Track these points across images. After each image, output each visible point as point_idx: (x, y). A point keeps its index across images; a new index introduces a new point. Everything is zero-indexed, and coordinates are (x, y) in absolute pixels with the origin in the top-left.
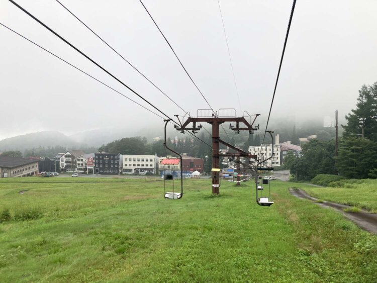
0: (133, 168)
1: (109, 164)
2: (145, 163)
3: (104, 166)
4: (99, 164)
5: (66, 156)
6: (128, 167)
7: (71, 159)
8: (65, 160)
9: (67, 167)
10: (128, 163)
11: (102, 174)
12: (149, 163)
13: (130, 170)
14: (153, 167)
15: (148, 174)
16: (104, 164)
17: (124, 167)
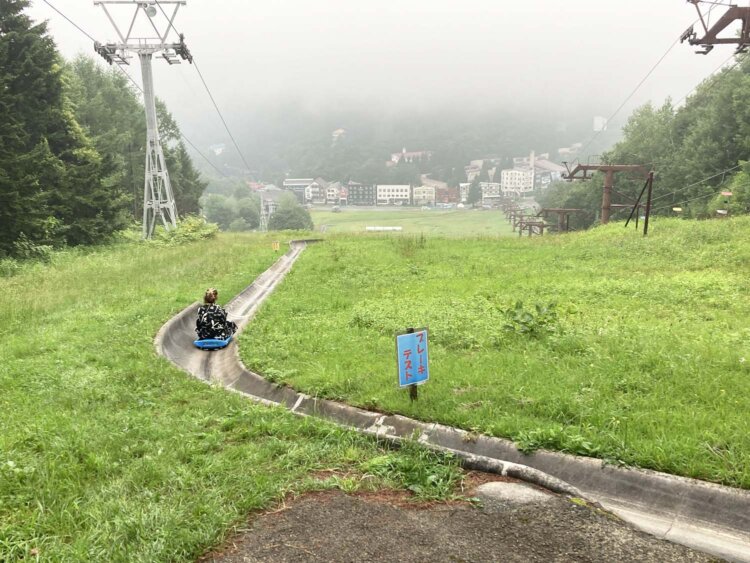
0: (387, 198)
1: (364, 194)
2: (399, 193)
3: (358, 197)
4: (353, 195)
5: (313, 187)
6: (382, 198)
7: (317, 189)
8: (311, 190)
9: (314, 197)
10: (382, 193)
11: (357, 205)
12: (404, 193)
13: (384, 201)
14: (408, 197)
15: (404, 204)
16: (358, 195)
17: (379, 198)
